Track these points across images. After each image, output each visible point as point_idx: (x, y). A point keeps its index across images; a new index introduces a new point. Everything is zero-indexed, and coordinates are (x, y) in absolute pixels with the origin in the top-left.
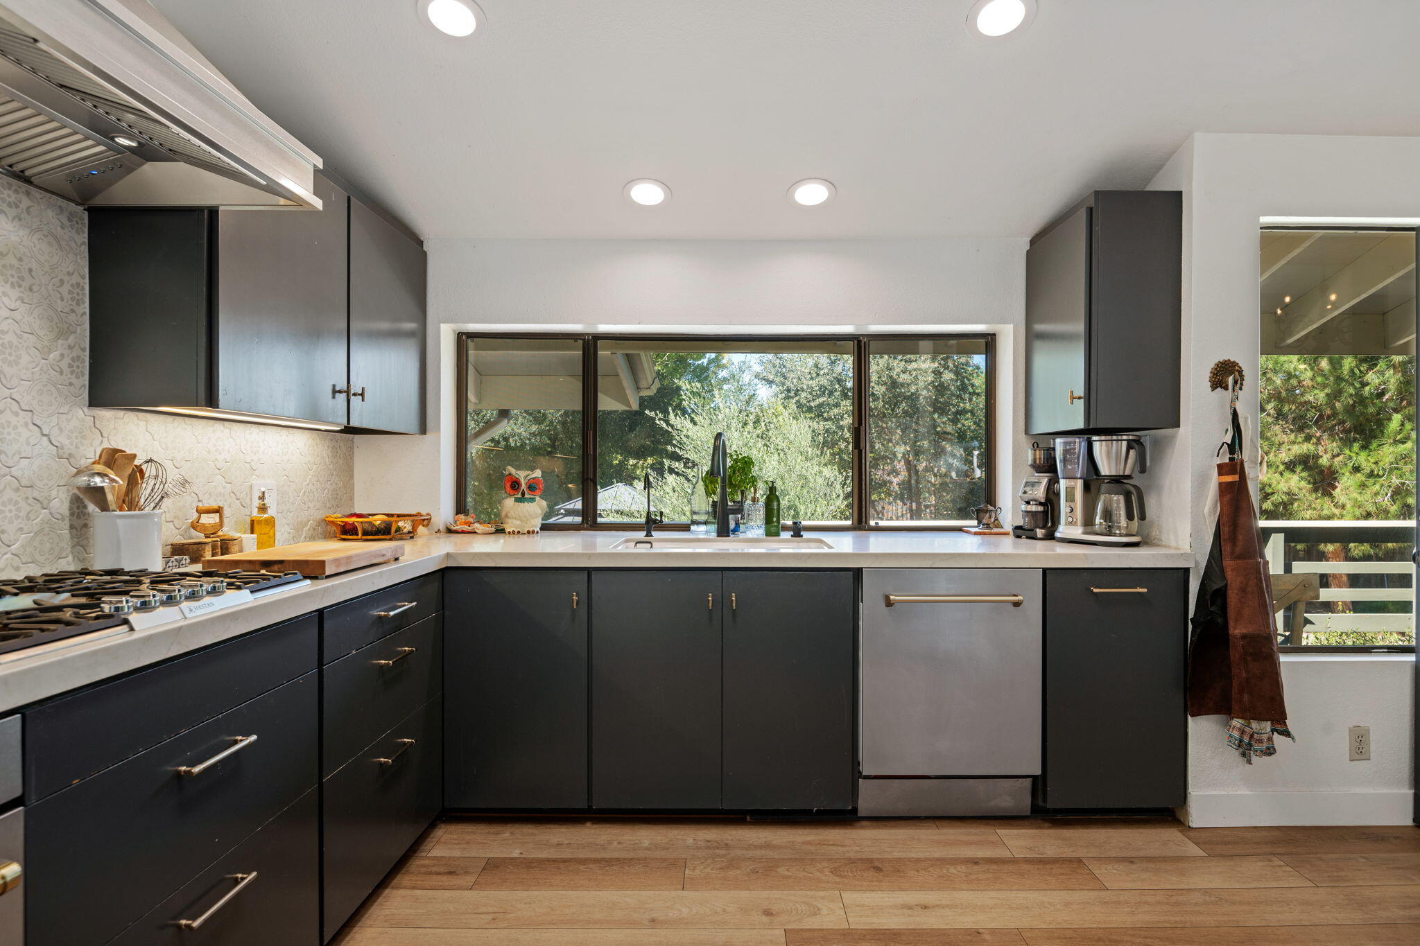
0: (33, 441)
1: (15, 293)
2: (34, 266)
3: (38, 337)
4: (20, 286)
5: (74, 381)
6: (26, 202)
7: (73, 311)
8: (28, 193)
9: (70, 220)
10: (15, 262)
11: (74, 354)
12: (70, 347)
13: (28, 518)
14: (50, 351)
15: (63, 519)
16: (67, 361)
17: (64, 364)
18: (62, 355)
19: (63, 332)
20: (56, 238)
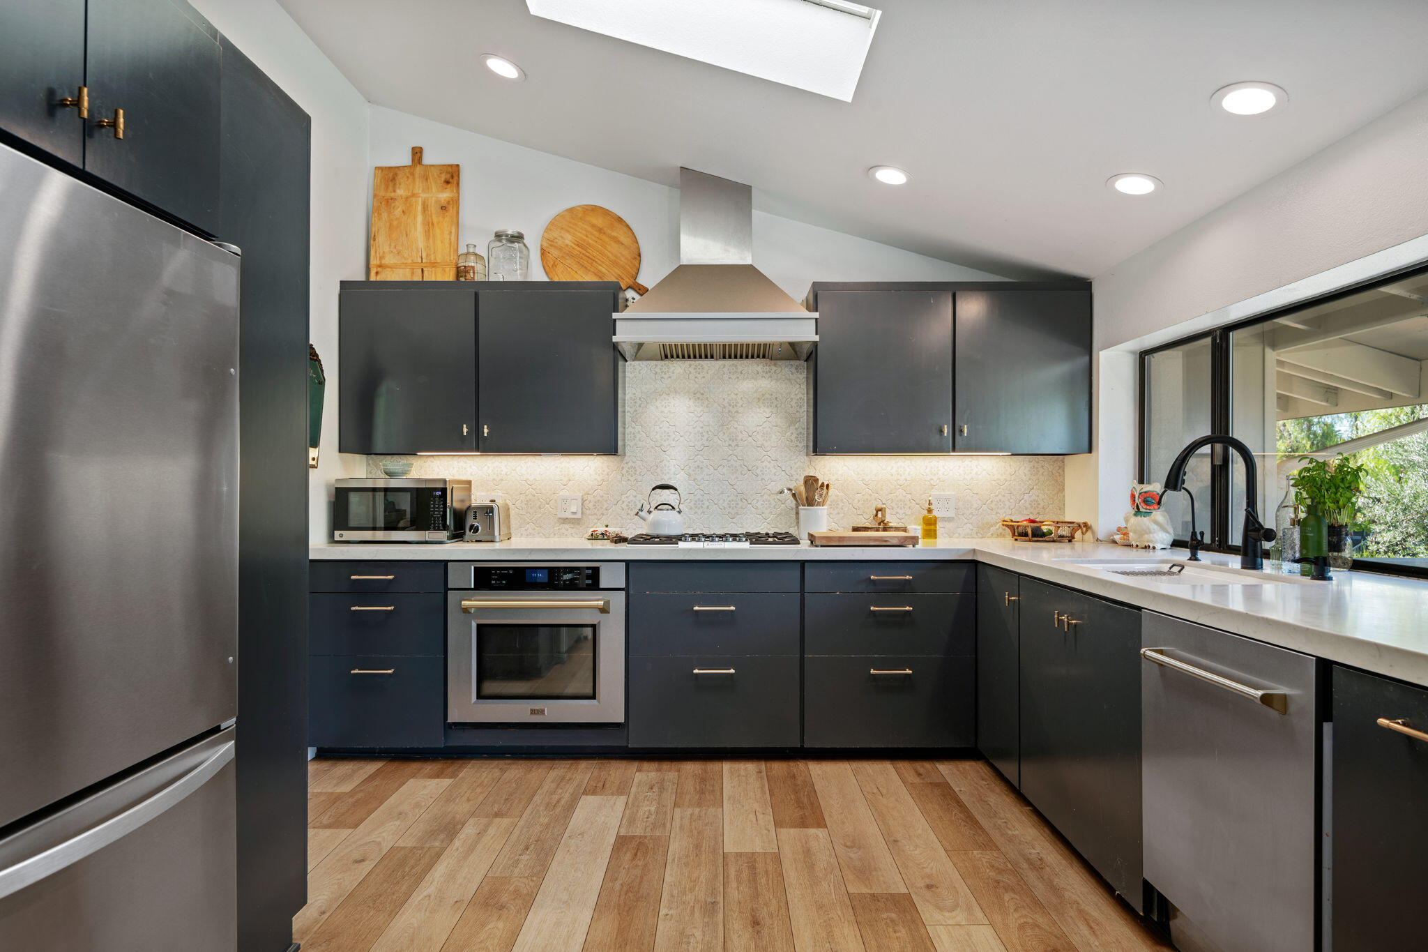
0: (777, 474)
1: (768, 410)
2: (779, 395)
3: (780, 427)
4: (771, 406)
5: (798, 444)
6: (774, 368)
7: (797, 411)
8: (775, 365)
9: (796, 369)
10: (769, 397)
11: (799, 432)
12: (796, 429)
13: (774, 507)
14: (786, 433)
15: (792, 509)
16: (795, 435)
17: (793, 437)
18: (792, 433)
19: (792, 421)
20: (789, 380)
